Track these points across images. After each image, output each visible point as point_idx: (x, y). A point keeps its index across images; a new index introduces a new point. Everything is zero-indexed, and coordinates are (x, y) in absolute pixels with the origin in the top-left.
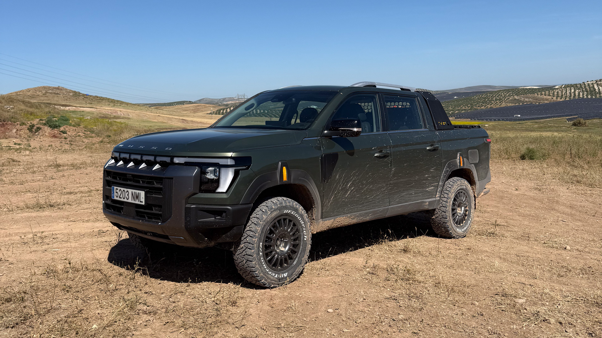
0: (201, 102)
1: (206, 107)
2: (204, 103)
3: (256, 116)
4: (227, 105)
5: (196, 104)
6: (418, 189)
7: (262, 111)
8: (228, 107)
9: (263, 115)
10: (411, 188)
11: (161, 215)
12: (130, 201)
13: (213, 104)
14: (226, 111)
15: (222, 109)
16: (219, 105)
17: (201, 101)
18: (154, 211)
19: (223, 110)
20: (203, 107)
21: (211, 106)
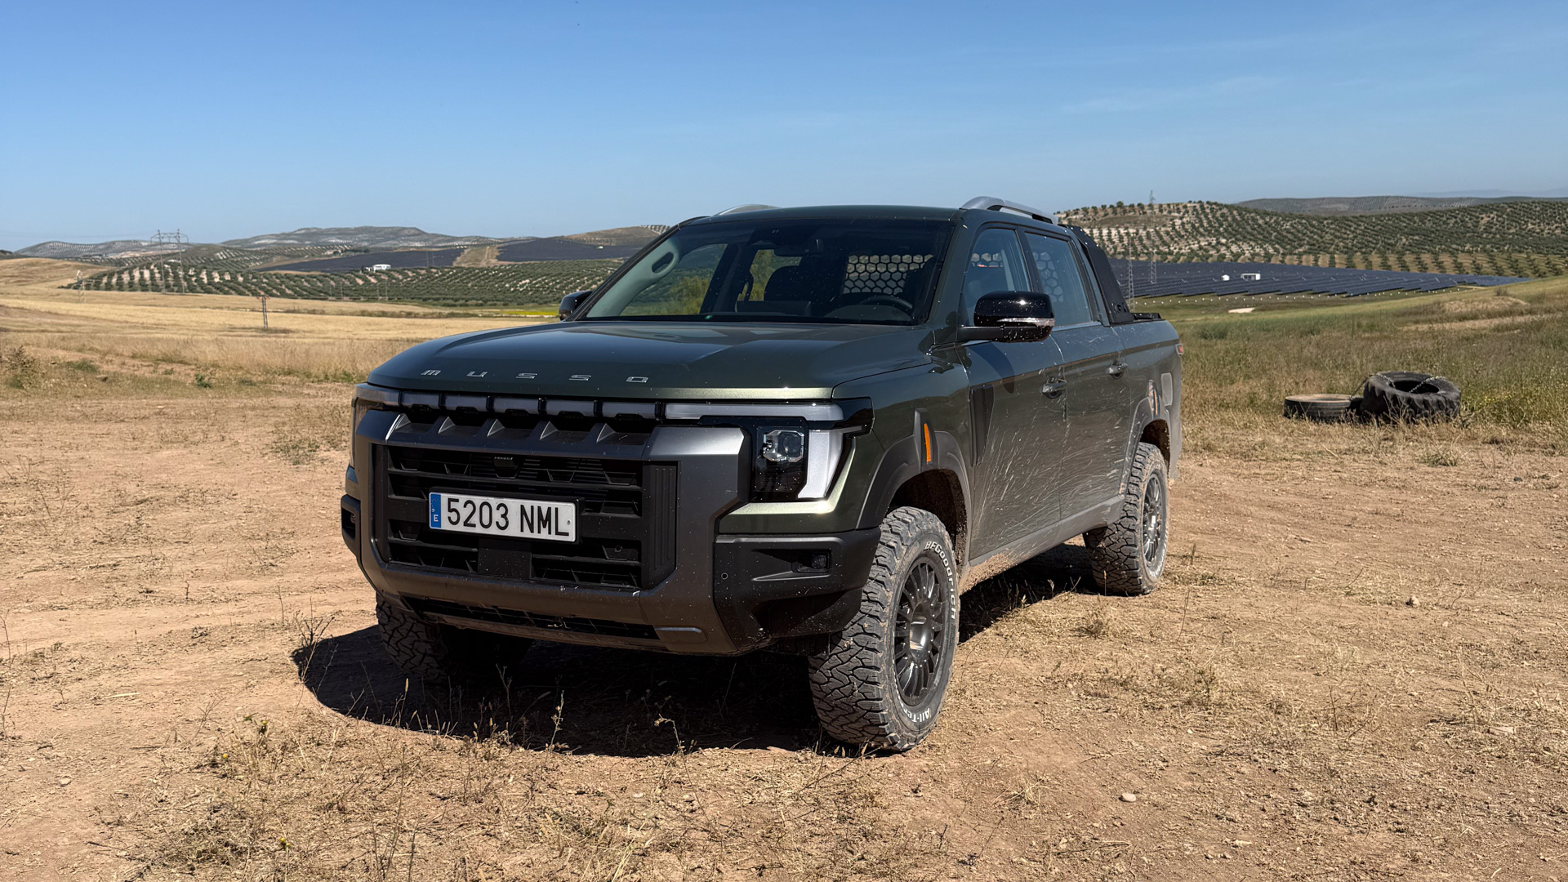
0: (37, 254)
1: (57, 268)
2: (50, 257)
3: (209, 292)
4: (119, 262)
5: (24, 259)
7: (227, 277)
8: (126, 269)
9: (231, 288)
11: (637, 570)
12: (513, 531)
13: (76, 259)
14: (120, 279)
15: (105, 275)
16: (96, 263)
17: (38, 251)
18: (609, 560)
19: (111, 275)
20: (46, 267)
21: (69, 266)
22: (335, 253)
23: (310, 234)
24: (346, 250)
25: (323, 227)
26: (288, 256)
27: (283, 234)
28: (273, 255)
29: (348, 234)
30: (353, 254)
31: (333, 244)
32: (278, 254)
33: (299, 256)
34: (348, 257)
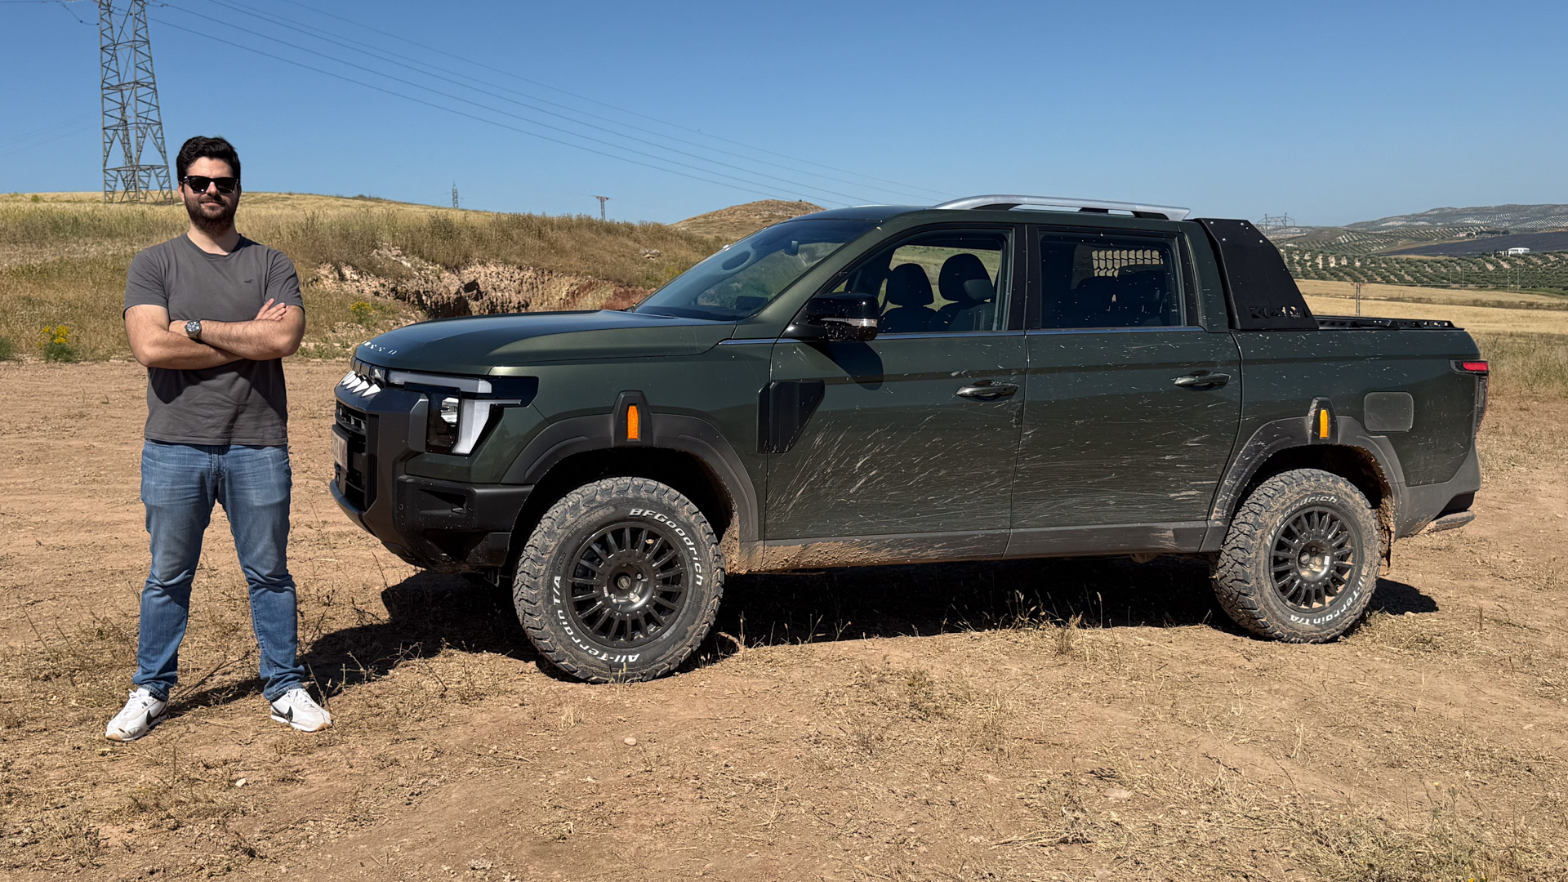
6: (1135, 491)
10: (1103, 487)
22: (1468, 235)
23: (1444, 215)
24: (1482, 232)
25: (1460, 206)
26: (1415, 239)
27: (1413, 215)
28: (1399, 238)
29: (1487, 214)
30: (1490, 236)
31: (1468, 226)
32: (1405, 237)
33: (1427, 239)
34: (1483, 240)
